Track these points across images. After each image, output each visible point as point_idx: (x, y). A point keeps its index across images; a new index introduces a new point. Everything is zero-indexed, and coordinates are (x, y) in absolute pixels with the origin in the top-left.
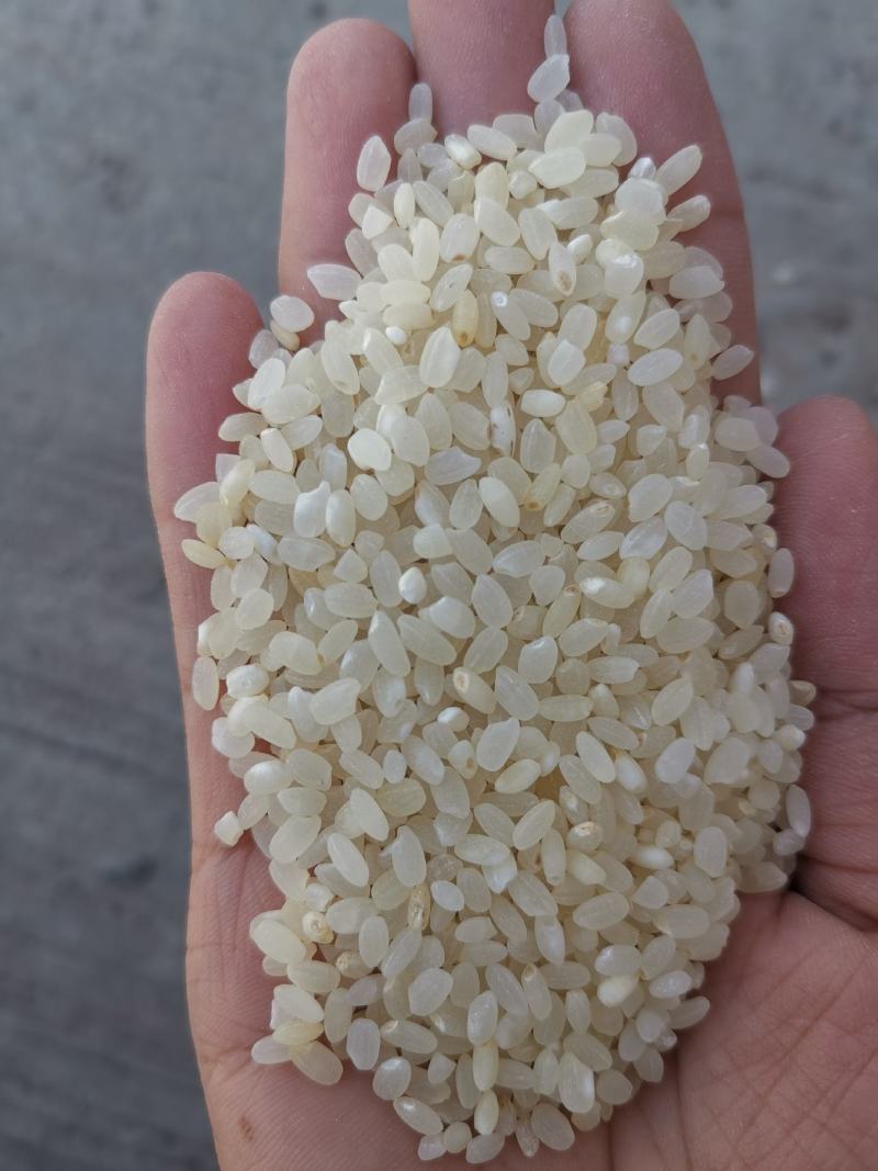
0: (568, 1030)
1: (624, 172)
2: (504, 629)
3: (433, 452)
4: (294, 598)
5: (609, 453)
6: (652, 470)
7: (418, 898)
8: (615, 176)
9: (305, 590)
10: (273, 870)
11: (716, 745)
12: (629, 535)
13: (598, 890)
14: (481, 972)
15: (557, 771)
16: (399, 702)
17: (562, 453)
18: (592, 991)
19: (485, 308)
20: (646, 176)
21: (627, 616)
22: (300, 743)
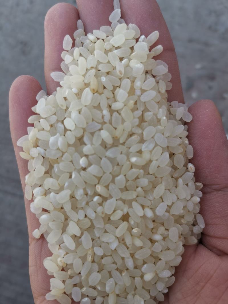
0: (136, 288)
1: (137, 40)
2: (110, 173)
3: (87, 123)
4: (51, 167)
5: (137, 121)
6: (150, 125)
7: (90, 252)
8: (135, 41)
9: (54, 165)
10: (49, 245)
11: (173, 203)
12: (144, 144)
13: (141, 248)
14: (110, 272)
15: (128, 213)
16: (81, 195)
17: (123, 121)
18: (142, 277)
19: (99, 82)
20: (143, 41)
21: (145, 167)
22: (55, 209)
